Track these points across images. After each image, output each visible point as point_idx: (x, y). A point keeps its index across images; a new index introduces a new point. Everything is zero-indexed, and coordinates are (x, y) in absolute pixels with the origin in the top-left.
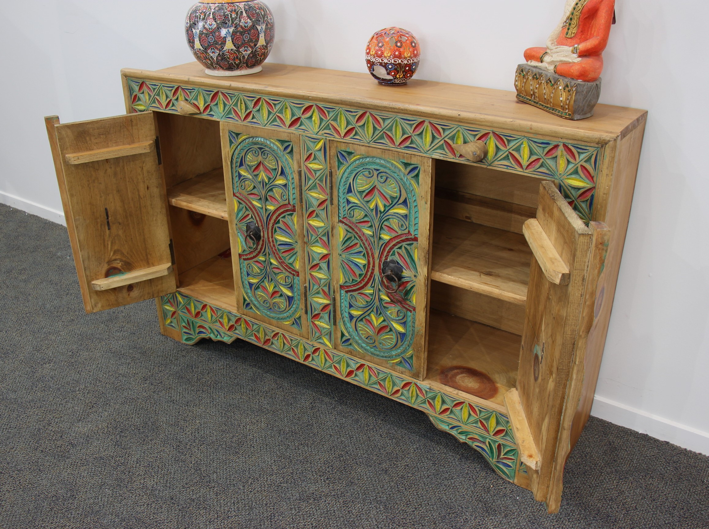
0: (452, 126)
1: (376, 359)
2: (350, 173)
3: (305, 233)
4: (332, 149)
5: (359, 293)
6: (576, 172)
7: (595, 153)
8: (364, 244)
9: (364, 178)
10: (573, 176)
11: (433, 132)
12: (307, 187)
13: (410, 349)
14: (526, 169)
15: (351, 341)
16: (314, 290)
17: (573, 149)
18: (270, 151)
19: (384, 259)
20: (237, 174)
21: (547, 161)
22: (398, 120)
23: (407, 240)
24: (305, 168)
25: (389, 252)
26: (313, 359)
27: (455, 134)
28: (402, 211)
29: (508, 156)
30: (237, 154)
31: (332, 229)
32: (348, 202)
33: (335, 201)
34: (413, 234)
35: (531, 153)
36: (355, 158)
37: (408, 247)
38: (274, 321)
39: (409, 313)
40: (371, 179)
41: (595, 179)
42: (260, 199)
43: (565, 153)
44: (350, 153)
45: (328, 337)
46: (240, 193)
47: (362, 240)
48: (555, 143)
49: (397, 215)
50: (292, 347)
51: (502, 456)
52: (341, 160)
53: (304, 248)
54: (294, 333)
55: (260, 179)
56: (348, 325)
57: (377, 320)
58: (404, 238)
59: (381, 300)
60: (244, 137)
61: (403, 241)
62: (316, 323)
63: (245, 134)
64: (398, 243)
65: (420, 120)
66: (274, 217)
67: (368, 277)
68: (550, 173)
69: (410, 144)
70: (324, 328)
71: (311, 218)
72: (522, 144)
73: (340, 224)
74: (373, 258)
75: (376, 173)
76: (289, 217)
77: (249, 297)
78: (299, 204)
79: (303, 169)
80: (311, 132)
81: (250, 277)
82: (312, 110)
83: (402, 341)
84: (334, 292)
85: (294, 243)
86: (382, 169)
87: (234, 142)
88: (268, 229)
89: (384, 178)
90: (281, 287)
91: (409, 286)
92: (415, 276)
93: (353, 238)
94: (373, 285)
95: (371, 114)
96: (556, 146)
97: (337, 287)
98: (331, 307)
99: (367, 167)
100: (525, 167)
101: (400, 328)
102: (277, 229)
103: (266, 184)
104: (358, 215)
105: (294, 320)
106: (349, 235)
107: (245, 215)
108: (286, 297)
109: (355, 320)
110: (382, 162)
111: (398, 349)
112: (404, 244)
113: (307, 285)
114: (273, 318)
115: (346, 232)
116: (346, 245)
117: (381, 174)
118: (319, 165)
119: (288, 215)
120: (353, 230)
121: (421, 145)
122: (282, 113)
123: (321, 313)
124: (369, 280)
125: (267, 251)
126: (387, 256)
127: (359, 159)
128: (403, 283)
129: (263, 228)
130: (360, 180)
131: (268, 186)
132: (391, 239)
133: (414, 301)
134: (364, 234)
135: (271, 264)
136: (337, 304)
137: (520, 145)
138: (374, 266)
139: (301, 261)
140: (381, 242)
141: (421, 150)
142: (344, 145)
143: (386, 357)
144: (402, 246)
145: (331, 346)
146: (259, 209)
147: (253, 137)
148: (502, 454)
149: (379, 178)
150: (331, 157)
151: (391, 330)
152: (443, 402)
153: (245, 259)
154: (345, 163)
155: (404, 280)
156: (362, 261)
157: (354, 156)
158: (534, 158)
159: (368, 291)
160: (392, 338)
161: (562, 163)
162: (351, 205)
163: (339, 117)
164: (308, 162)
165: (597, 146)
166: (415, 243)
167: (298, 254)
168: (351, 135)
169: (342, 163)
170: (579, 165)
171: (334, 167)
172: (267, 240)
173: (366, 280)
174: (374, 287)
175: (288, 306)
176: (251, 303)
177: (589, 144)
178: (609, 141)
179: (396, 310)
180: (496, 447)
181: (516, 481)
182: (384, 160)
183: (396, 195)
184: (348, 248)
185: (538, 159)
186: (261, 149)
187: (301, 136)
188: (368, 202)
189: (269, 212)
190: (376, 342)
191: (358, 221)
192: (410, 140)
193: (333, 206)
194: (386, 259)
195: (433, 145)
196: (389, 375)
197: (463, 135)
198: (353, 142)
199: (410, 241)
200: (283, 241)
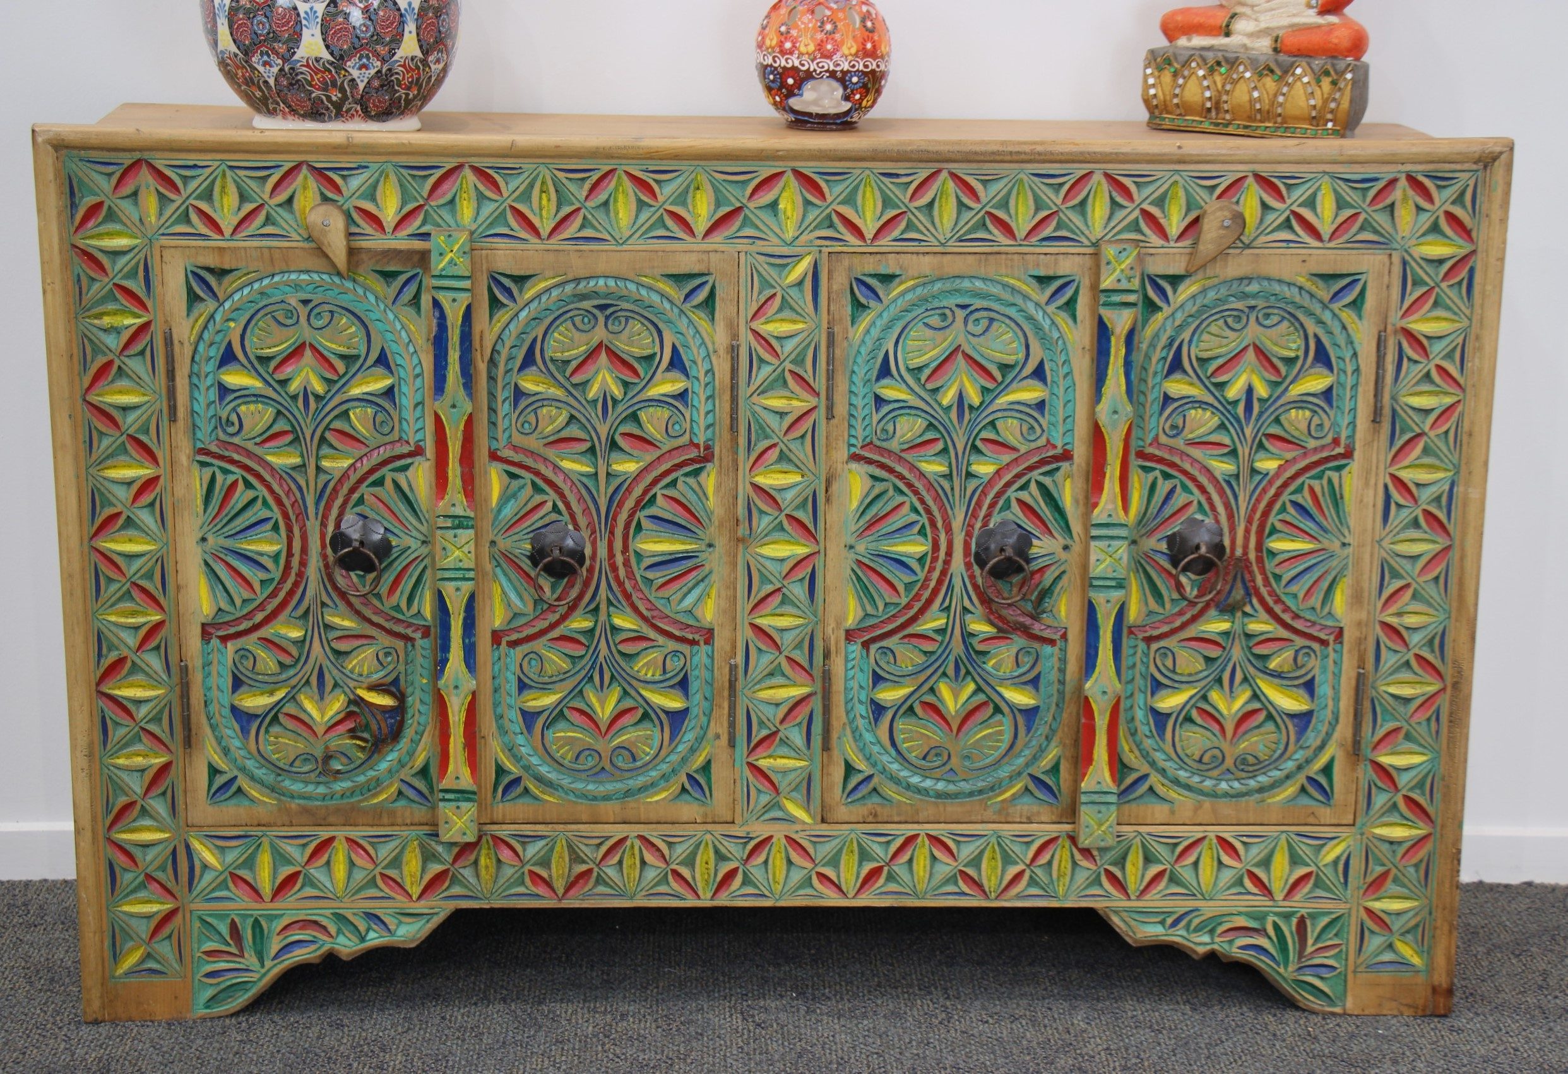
0: (1160, 175)
1: (953, 808)
2: (888, 327)
3: (741, 511)
4: (836, 275)
5: (905, 637)
6: (1435, 228)
7: (1472, 183)
8: (922, 501)
9: (929, 333)
10: (1430, 238)
11: (1114, 194)
12: (753, 388)
13: (1053, 744)
14: (1330, 239)
15: (875, 781)
16: (759, 670)
17: (1427, 183)
18: (637, 309)
19: (978, 525)
20: (509, 392)
21: (1374, 215)
22: (1025, 178)
23: (1042, 462)
24: (751, 337)
25: (992, 505)
26: (746, 881)
27: (1166, 192)
28: (1030, 393)
29: (1288, 220)
30: (514, 335)
31: (828, 483)
32: (879, 401)
33: (841, 409)
34: (1059, 444)
35: (1341, 204)
36: (902, 287)
37: (1047, 481)
38: (610, 809)
39: (1048, 649)
40: (948, 331)
41: (1474, 235)
42: (592, 450)
43: (1410, 192)
44: (887, 279)
45: (800, 796)
46: (515, 448)
47: (916, 492)
48: (1391, 176)
49: (1017, 407)
50: (674, 866)
51: (1310, 949)
52: (863, 300)
53: (735, 556)
54: (685, 819)
55: (593, 392)
56: (868, 737)
57: (956, 696)
58: (1036, 459)
59: (967, 636)
60: (543, 285)
61: (1030, 469)
62: (763, 763)
63: (548, 273)
64: (1018, 476)
65: (1080, 170)
66: (638, 491)
67: (933, 584)
68: (1382, 240)
69: (1056, 229)
70: (785, 772)
71: (762, 469)
72: (1319, 188)
73: (854, 466)
74: (949, 529)
75: (961, 314)
76: (691, 481)
77: (517, 758)
78: (727, 435)
79: (746, 339)
80: (775, 240)
81: (528, 695)
82: (781, 184)
83: (1029, 730)
84: (827, 655)
85: (704, 548)
86: (978, 303)
87: (505, 301)
88: (612, 533)
89: (984, 323)
90: (643, 693)
91: (1048, 577)
92: (1066, 548)
93: (891, 492)
94: (946, 604)
95: (954, 176)
96: (1393, 182)
97: (836, 637)
98: (817, 704)
99: (936, 304)
100: (1326, 237)
101: (1021, 698)
102: (645, 523)
103: (615, 401)
104: (909, 428)
105: (684, 779)
106: (879, 488)
107: (530, 506)
108: (663, 716)
109: (889, 715)
110: (979, 284)
111: (1018, 755)
112: (1035, 475)
113: (740, 659)
114: (606, 798)
115: (869, 482)
116: (867, 517)
117: (976, 315)
118: (794, 322)
119: (686, 475)
120: (891, 471)
121: (1083, 228)
122: (684, 204)
123: (781, 728)
124: (935, 592)
125: (604, 597)
126: (988, 515)
127: (913, 288)
128: (1033, 573)
129: (593, 532)
130: (917, 336)
131: (620, 408)
132: (998, 472)
133: (1063, 613)
134: (922, 475)
135: (615, 629)
136: (834, 688)
137: (1314, 195)
138: (949, 553)
139: (723, 593)
140: (972, 484)
141: (1083, 239)
142: (871, 259)
143: (981, 792)
144: (1029, 481)
145: (808, 820)
146: (584, 480)
147: (577, 280)
148: (1310, 941)
149: (970, 327)
150: (833, 296)
151: (998, 710)
152: (1148, 859)
153: (513, 644)
154: (873, 303)
155: (1035, 566)
156: (913, 548)
157: (901, 283)
158: (1348, 213)
159: (931, 623)
160: (1000, 733)
161: (1405, 215)
162: (885, 409)
163: (860, 193)
164: (763, 320)
165: (1474, 167)
166: (1065, 465)
167: (714, 577)
168: (896, 233)
169: (864, 307)
170: (1441, 213)
171: (841, 319)
172: (606, 564)
173: (926, 594)
174: (948, 608)
175: (666, 742)
176: (525, 775)
177: (1458, 167)
178: (1501, 153)
179: (1014, 650)
180: (1294, 928)
181: (1350, 1004)
182: (984, 280)
183: (1013, 357)
184: (871, 524)
185: (1356, 215)
186: (602, 308)
187: (742, 255)
188: (935, 391)
189: (619, 481)
190: (954, 760)
191: (906, 446)
192: (1054, 223)
193: (834, 422)
194: (985, 524)
195: (1112, 224)
196: (994, 840)
197: (1186, 190)
198: (898, 249)
199: (1049, 463)
200: (663, 554)
